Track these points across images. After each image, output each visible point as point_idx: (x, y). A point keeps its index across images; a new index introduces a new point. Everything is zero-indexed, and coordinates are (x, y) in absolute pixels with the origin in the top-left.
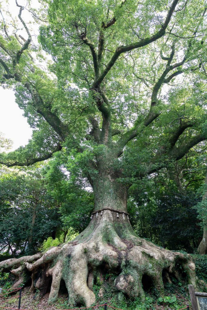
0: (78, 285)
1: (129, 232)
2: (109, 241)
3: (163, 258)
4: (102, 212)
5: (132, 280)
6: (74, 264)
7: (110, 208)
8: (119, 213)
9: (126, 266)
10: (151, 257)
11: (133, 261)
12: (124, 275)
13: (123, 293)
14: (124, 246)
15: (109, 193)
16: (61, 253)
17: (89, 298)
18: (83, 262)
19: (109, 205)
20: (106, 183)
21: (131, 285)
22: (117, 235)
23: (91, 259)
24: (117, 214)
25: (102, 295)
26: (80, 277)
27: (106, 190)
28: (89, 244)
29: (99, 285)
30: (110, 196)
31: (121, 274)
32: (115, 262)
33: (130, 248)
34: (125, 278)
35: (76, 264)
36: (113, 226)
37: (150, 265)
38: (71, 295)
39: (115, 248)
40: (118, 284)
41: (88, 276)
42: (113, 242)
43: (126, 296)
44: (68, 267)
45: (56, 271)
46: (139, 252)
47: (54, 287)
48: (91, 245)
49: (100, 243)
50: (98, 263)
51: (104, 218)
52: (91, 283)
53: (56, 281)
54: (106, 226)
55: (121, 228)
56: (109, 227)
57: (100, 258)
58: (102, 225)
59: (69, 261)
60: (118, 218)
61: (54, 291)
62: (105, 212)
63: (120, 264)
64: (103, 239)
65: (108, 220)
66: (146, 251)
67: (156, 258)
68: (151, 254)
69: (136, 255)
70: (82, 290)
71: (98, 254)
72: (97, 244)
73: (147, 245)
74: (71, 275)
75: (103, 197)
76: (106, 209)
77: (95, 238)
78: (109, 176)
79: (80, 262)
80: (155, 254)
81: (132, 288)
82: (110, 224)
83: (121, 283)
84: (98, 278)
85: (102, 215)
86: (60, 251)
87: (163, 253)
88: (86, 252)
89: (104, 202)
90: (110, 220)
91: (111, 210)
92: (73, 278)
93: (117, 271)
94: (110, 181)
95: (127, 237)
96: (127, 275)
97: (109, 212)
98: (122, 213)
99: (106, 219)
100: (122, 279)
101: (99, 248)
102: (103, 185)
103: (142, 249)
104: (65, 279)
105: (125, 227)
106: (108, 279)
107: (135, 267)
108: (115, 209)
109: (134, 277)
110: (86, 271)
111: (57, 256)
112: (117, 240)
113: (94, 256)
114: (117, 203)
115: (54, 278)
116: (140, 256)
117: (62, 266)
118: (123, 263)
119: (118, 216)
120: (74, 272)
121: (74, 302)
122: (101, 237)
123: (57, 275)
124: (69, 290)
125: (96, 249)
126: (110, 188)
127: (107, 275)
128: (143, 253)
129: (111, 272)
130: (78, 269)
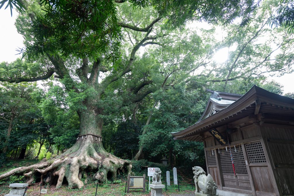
0: (75, 179)
1: (102, 149)
2: (90, 155)
3: (119, 163)
4: (87, 136)
5: (103, 174)
6: (72, 168)
7: (92, 134)
8: (97, 137)
9: (101, 168)
10: (113, 163)
11: (105, 166)
12: (99, 172)
13: (98, 180)
14: (100, 158)
15: (93, 123)
16: (64, 162)
17: (80, 184)
18: (77, 167)
19: (92, 132)
20: (91, 116)
21: (102, 176)
22: (95, 151)
23: (82, 165)
24: (96, 137)
25: (86, 183)
26: (75, 175)
27: (90, 120)
28: (80, 157)
29: (85, 178)
30: (93, 125)
31: (98, 172)
32: (96, 166)
33: (103, 158)
34: (99, 174)
35: (74, 168)
36: (93, 146)
37: (113, 167)
38: (70, 184)
39: (95, 159)
40: (96, 176)
41: (79, 174)
42: (93, 155)
43: (99, 181)
44: (69, 170)
45: (61, 173)
46: (108, 161)
47: (60, 181)
48: (82, 158)
49: (86, 156)
50: (86, 167)
51: (88, 141)
52: (81, 177)
53: (61, 178)
54: (89, 145)
55: (97, 146)
56: (91, 146)
57: (87, 165)
58: (87, 145)
59: (70, 167)
60: (96, 140)
61: (59, 183)
62: (89, 136)
63: (98, 167)
64: (87, 153)
65: (90, 142)
66: (112, 160)
67: (116, 163)
68: (114, 162)
69: (107, 163)
70: (77, 181)
71: (86, 162)
72: (85, 157)
73: (111, 157)
74: (70, 174)
75: (88, 126)
76: (89, 135)
77: (83, 153)
78: (94, 111)
79: (76, 167)
80: (116, 162)
81: (102, 178)
82: (92, 144)
83: (98, 176)
84: (85, 175)
85: (86, 138)
86: (63, 161)
87: (119, 161)
88: (79, 162)
89: (88, 130)
90: (92, 142)
91: (93, 135)
92: (71, 176)
93: (96, 170)
94: (94, 115)
95: (101, 152)
96: (101, 172)
97: (92, 136)
98: (99, 137)
99: (89, 141)
100: (98, 174)
101: (86, 159)
102: (89, 117)
103: (110, 160)
104: (66, 176)
105: (100, 146)
106: (89, 175)
107: (105, 168)
108: (95, 135)
109: (104, 173)
110: (78, 171)
111: (61, 164)
112: (95, 154)
113: (83, 164)
114: (97, 131)
115: (60, 176)
116: (109, 163)
117: (65, 170)
118: (100, 166)
119: (96, 139)
120: (72, 172)
121: (72, 187)
122: (86, 152)
123: (62, 175)
124: (69, 181)
125: (85, 160)
126: (93, 120)
127: (89, 173)
128: (110, 161)
129: (92, 171)
130: (75, 171)
